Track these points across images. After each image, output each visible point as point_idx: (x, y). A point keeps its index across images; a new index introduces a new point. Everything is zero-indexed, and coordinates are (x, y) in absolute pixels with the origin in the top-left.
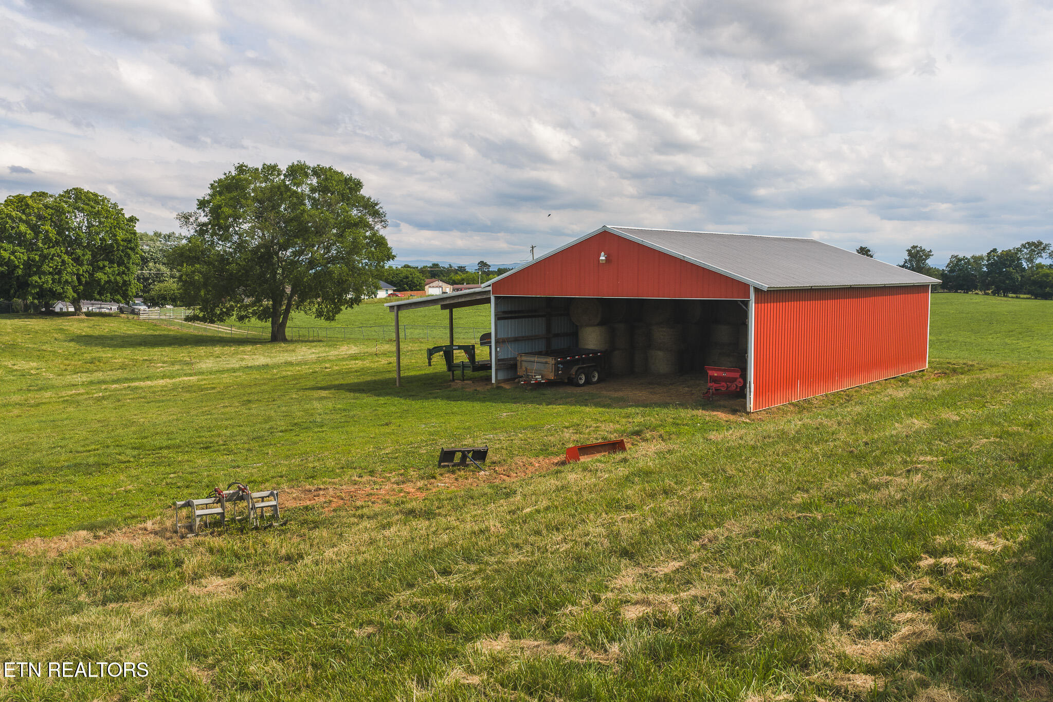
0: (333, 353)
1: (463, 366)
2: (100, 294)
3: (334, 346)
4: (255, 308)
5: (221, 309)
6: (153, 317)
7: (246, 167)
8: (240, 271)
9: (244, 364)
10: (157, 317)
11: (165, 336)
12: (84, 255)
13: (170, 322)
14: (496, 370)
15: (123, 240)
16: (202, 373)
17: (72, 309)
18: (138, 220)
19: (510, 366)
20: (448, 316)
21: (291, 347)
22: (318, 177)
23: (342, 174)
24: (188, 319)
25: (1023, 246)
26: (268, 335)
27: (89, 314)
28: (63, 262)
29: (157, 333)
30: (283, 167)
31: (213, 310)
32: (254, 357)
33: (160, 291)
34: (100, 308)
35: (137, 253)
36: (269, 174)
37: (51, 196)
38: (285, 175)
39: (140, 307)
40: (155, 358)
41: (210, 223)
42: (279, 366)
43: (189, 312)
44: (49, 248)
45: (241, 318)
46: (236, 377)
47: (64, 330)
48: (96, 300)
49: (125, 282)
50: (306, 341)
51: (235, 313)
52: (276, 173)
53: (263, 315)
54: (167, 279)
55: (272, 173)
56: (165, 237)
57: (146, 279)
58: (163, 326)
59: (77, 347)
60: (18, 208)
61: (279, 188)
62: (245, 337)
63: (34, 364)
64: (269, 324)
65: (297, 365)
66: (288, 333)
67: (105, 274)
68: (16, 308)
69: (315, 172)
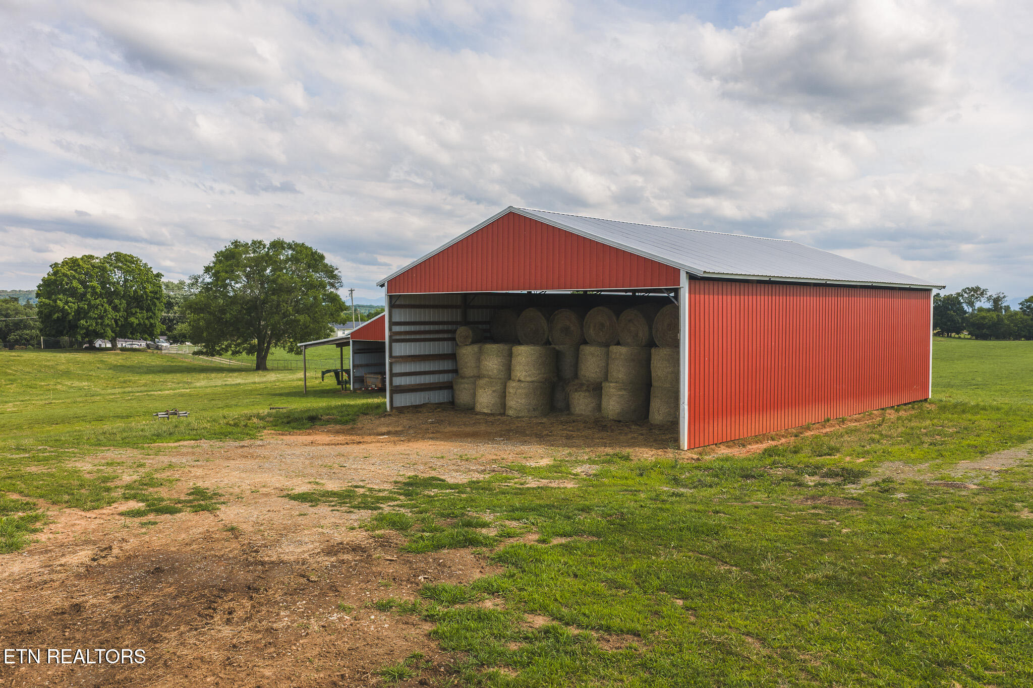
1: (346, 382)
2: (132, 333)
4: (245, 345)
5: (220, 347)
6: (173, 352)
7: (240, 242)
8: (232, 319)
9: (226, 383)
10: (176, 352)
11: (179, 366)
12: (120, 304)
13: (185, 356)
15: (151, 292)
16: (195, 388)
17: (109, 345)
18: (163, 276)
19: (360, 380)
20: (340, 351)
21: (270, 373)
22: (293, 250)
23: (311, 248)
24: (195, 353)
25: (964, 290)
26: (254, 365)
27: (123, 349)
28: (105, 311)
29: (174, 364)
30: (267, 242)
31: (214, 347)
33: (181, 330)
34: (132, 344)
35: (162, 302)
36: (256, 247)
37: (97, 258)
38: (268, 248)
39: (163, 344)
40: (168, 380)
41: (212, 283)
43: (196, 349)
44: (95, 299)
45: (235, 353)
47: (105, 361)
48: (128, 338)
49: (151, 324)
51: (231, 349)
52: (262, 246)
53: (251, 350)
57: (171, 320)
58: (178, 359)
59: (114, 373)
60: (71, 268)
61: (264, 258)
63: (86, 383)
64: (255, 357)
66: (269, 364)
67: (136, 318)
68: (63, 344)
69: (290, 246)
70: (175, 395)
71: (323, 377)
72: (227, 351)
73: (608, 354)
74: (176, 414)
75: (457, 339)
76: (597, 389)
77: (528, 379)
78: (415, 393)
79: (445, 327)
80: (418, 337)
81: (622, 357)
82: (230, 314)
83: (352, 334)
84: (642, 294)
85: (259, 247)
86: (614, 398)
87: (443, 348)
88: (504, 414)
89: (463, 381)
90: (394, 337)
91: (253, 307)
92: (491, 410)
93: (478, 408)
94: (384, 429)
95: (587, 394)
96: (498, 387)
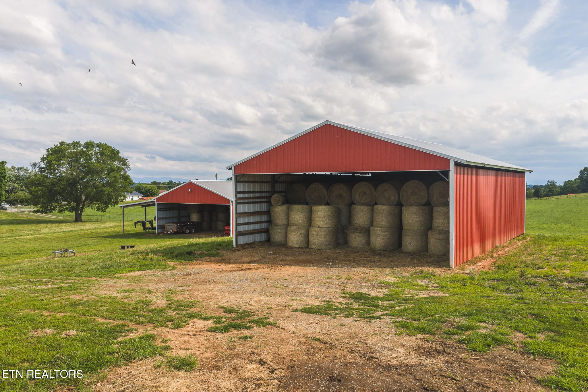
0: (102, 226)
1: (149, 228)
3: (104, 223)
4: (67, 207)
5: (51, 207)
6: (13, 211)
7: (65, 143)
8: (60, 190)
9: (62, 230)
10: (15, 211)
11: (21, 220)
13: (23, 213)
14: (157, 229)
16: (45, 234)
18: (7, 163)
19: (161, 227)
20: (144, 210)
21: (84, 224)
22: (99, 147)
23: (111, 147)
24: (35, 212)
26: (73, 219)
29: (17, 218)
30: (82, 143)
31: (47, 207)
32: (67, 228)
33: (15, 197)
35: (5, 179)
36: (75, 146)
38: (83, 146)
39: (6, 206)
41: (46, 168)
42: (78, 231)
43: (35, 208)
45: (60, 211)
46: (59, 235)
49: (0, 193)
50: (91, 222)
51: (57, 209)
52: (79, 146)
53: (71, 210)
54: (18, 191)
55: (77, 145)
56: (18, 169)
58: (19, 215)
61: (80, 152)
62: (62, 220)
64: (74, 214)
65: (85, 230)
66: (83, 218)
69: (98, 146)
70: (34, 239)
71: (135, 226)
72: (55, 210)
73: (372, 211)
74: (66, 252)
75: (272, 202)
76: (367, 231)
77: (325, 226)
78: (248, 236)
79: (263, 195)
80: (252, 200)
81: (385, 212)
82: (59, 187)
83: (156, 199)
84: (359, 175)
85: (77, 146)
86: (380, 237)
87: (262, 207)
88: (307, 247)
89: (277, 227)
90: (239, 201)
91: (72, 183)
92: (299, 245)
93: (290, 244)
94: (247, 259)
95: (361, 234)
96: (303, 231)
